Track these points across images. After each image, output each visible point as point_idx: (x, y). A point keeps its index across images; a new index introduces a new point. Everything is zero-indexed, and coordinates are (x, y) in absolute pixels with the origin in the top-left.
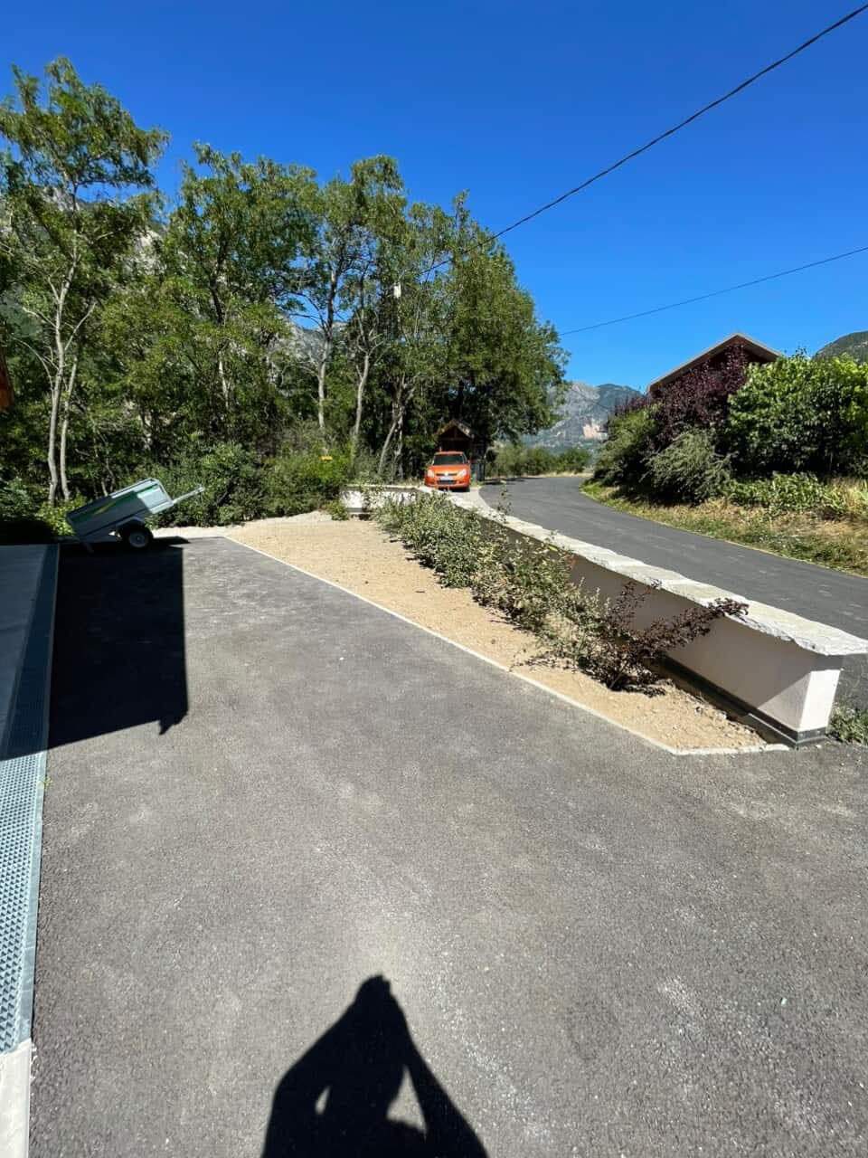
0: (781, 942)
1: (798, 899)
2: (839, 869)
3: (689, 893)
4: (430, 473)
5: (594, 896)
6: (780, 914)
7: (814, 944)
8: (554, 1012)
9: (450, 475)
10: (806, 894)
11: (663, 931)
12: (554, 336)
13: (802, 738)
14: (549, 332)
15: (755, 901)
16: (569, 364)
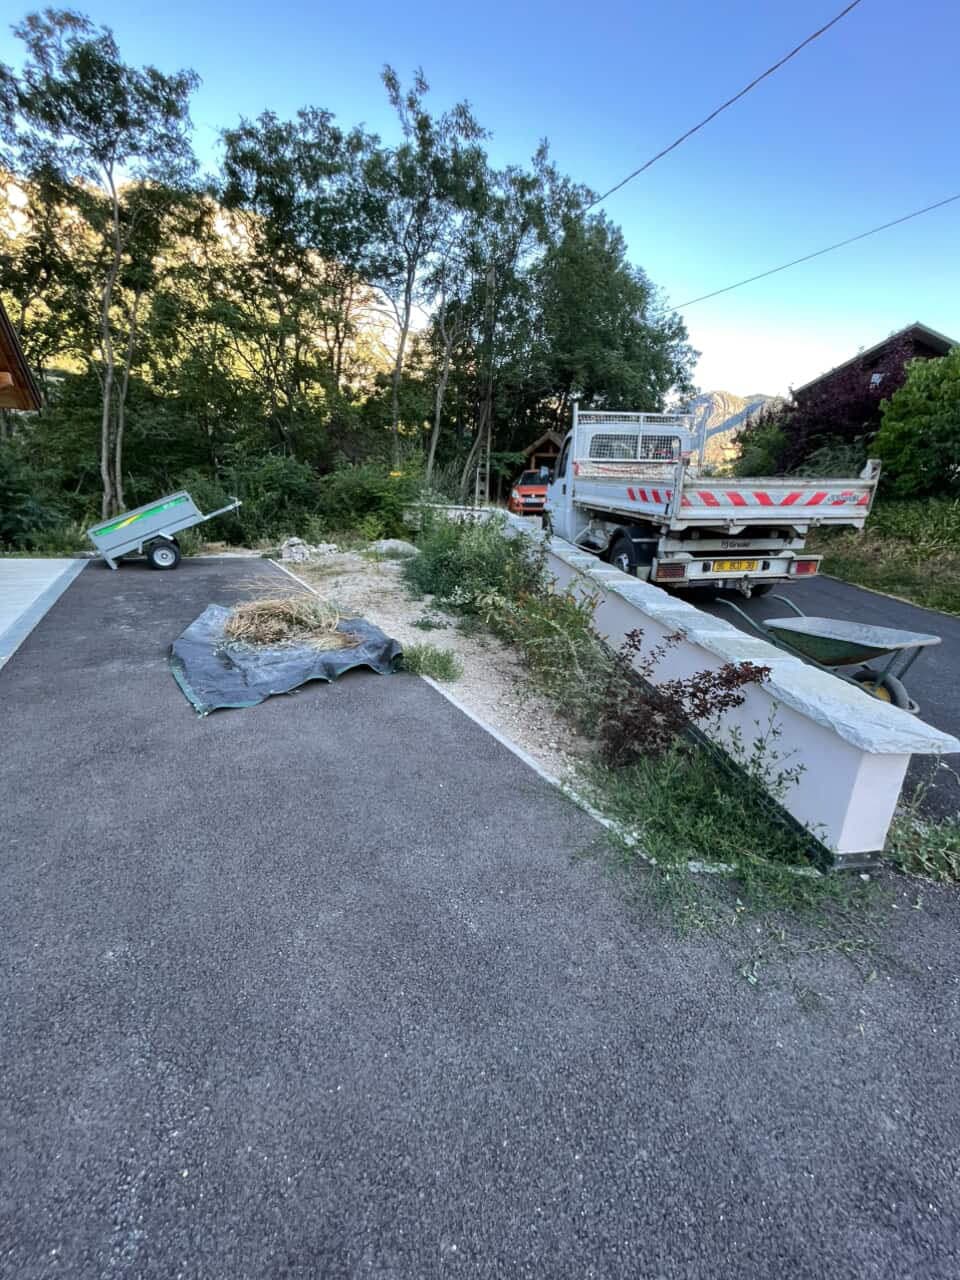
0: (672, 1191)
1: (730, 1122)
2: (818, 1078)
3: (570, 1086)
4: (516, 494)
5: (428, 1072)
6: (690, 1143)
7: (722, 1205)
8: (269, 1258)
9: (537, 496)
10: (748, 1114)
11: (499, 1144)
12: (680, 332)
13: (841, 863)
14: (675, 327)
15: (662, 1114)
16: (698, 366)
